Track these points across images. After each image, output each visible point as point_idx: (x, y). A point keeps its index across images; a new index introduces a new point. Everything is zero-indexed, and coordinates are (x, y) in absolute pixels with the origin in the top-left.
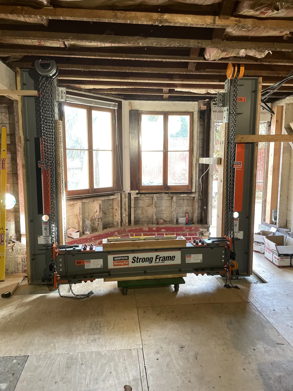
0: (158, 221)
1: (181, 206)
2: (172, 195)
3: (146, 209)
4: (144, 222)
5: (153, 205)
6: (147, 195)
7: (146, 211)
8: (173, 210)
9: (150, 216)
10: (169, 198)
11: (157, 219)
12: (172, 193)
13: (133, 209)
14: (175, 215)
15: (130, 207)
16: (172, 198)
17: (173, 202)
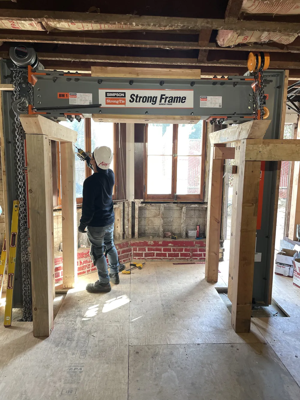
0: (165, 234)
1: (191, 217)
2: (181, 205)
3: (153, 220)
4: (149, 234)
5: (160, 216)
6: (153, 204)
7: (152, 222)
8: (182, 221)
9: (156, 228)
10: (178, 208)
11: (164, 231)
12: (181, 203)
13: (137, 220)
14: (185, 227)
15: (133, 217)
16: (182, 208)
17: (182, 213)
